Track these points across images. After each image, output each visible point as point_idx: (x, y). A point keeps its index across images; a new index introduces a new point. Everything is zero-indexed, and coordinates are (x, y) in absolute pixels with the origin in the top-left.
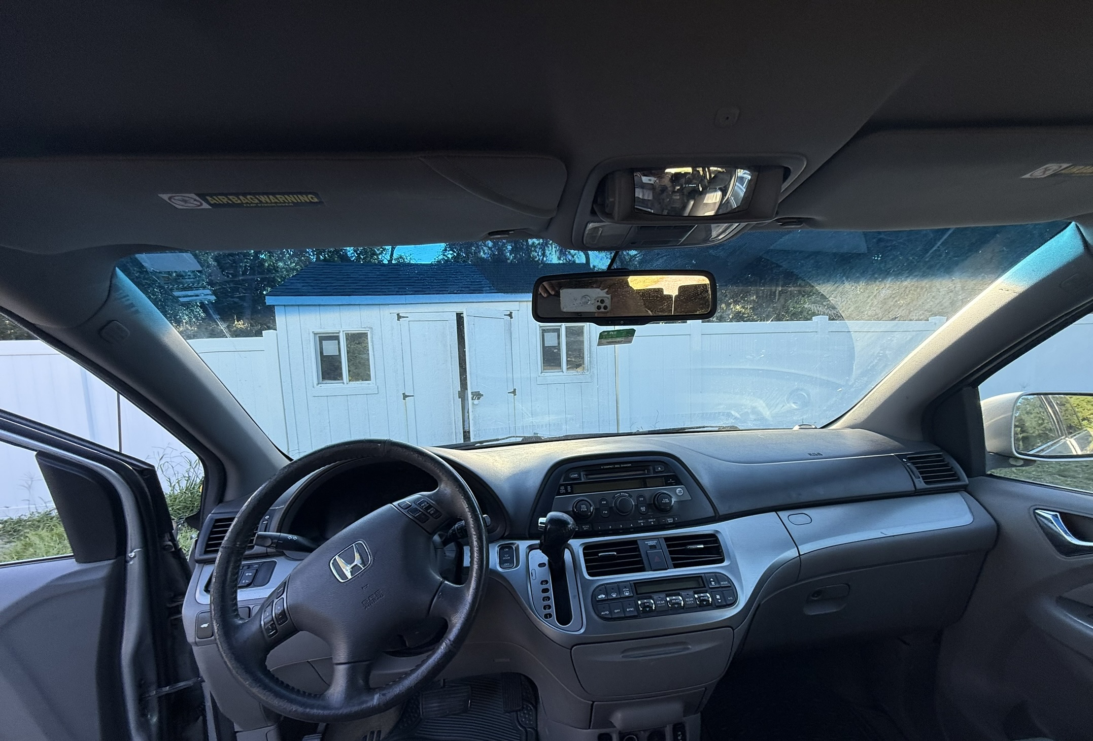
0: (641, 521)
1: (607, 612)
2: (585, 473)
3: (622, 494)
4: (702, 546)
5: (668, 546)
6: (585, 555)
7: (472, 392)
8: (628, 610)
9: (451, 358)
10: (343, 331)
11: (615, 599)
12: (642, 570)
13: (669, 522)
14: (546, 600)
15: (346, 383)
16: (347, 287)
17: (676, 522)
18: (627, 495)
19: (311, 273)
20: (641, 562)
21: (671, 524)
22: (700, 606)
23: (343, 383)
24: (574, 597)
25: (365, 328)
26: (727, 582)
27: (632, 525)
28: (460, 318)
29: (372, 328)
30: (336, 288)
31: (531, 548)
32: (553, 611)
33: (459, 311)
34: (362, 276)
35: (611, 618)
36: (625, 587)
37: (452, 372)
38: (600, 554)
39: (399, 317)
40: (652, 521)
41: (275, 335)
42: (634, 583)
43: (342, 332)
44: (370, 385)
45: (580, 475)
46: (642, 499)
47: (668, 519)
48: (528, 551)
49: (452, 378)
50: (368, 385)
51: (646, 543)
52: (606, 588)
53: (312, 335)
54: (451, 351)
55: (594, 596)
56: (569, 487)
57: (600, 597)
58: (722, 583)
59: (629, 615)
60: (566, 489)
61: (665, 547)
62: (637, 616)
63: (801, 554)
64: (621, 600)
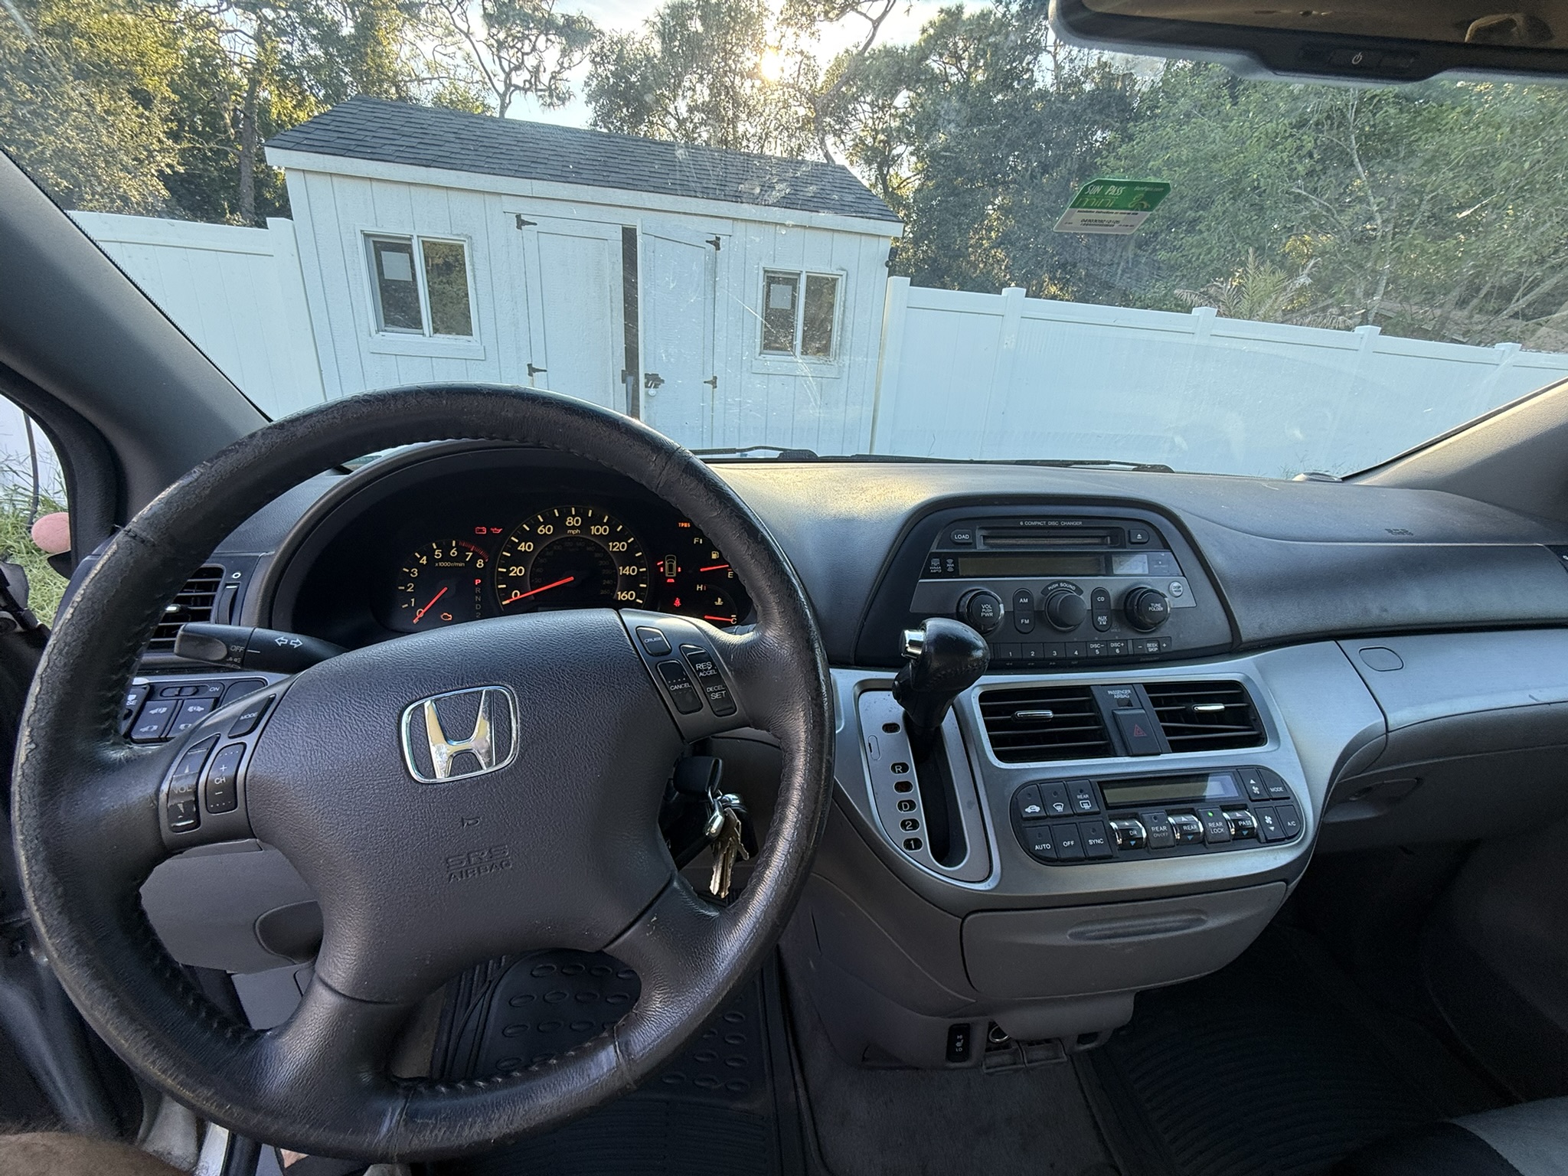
0: (1096, 646)
1: (1048, 846)
2: (984, 533)
3: (1062, 585)
4: (1220, 707)
5: (1156, 702)
6: (985, 711)
7: (646, 375)
8: (1091, 842)
9: (612, 310)
10: (418, 236)
11: (1060, 816)
12: (1106, 751)
13: (1151, 650)
14: (906, 806)
15: (428, 335)
16: (422, 151)
17: (1163, 650)
18: (1074, 588)
19: (351, 116)
20: (1102, 734)
21: (1153, 654)
22: (1236, 838)
23: (423, 334)
24: (969, 805)
25: (458, 235)
26: (1281, 789)
27: (1076, 653)
28: (629, 236)
29: (471, 237)
30: (401, 149)
31: (865, 687)
32: (923, 833)
33: (629, 223)
34: (449, 135)
35: (1057, 860)
36: (1081, 791)
37: (612, 336)
38: (1019, 713)
39: (521, 223)
40: (1117, 647)
41: (291, 229)
42: (1099, 783)
43: (415, 237)
44: (471, 344)
45: (973, 537)
46: (1103, 599)
47: (1149, 645)
48: (858, 693)
49: (613, 347)
50: (467, 344)
51: (1109, 692)
52: (1041, 791)
53: (360, 238)
54: (611, 299)
55: (1016, 809)
56: (950, 561)
57: (1028, 810)
58: (1272, 790)
59: (1094, 855)
60: (943, 565)
61: (1148, 704)
62: (1110, 857)
63: (1390, 729)
64: (1075, 820)
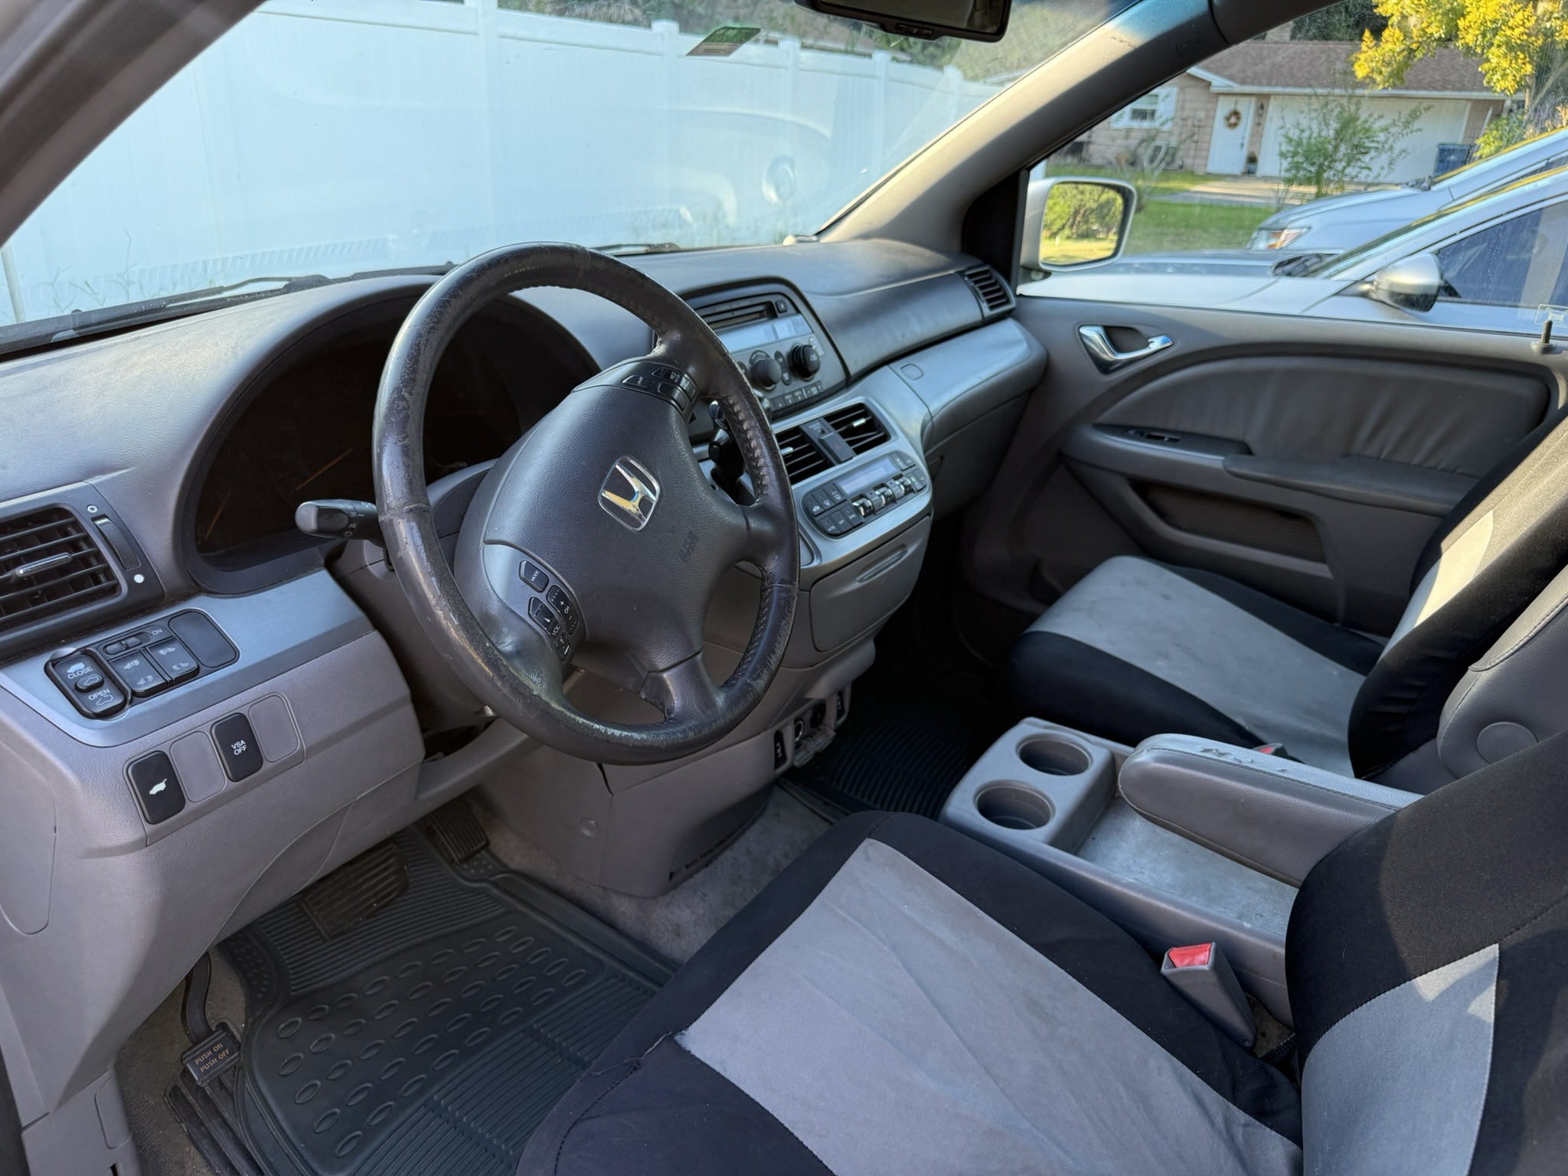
0: (789, 397)
1: (832, 528)
3: (758, 354)
4: (863, 421)
5: (836, 426)
8: (850, 517)
11: (831, 508)
12: (829, 464)
18: (765, 355)
20: (819, 455)
22: (905, 493)
26: (909, 461)
27: (781, 405)
35: (841, 533)
36: (832, 490)
40: (798, 396)
46: (781, 359)
47: (815, 389)
51: (810, 427)
52: (814, 497)
55: (808, 510)
57: (815, 510)
58: (906, 462)
59: (856, 524)
61: (832, 429)
62: (862, 523)
63: (933, 415)
64: (837, 507)
